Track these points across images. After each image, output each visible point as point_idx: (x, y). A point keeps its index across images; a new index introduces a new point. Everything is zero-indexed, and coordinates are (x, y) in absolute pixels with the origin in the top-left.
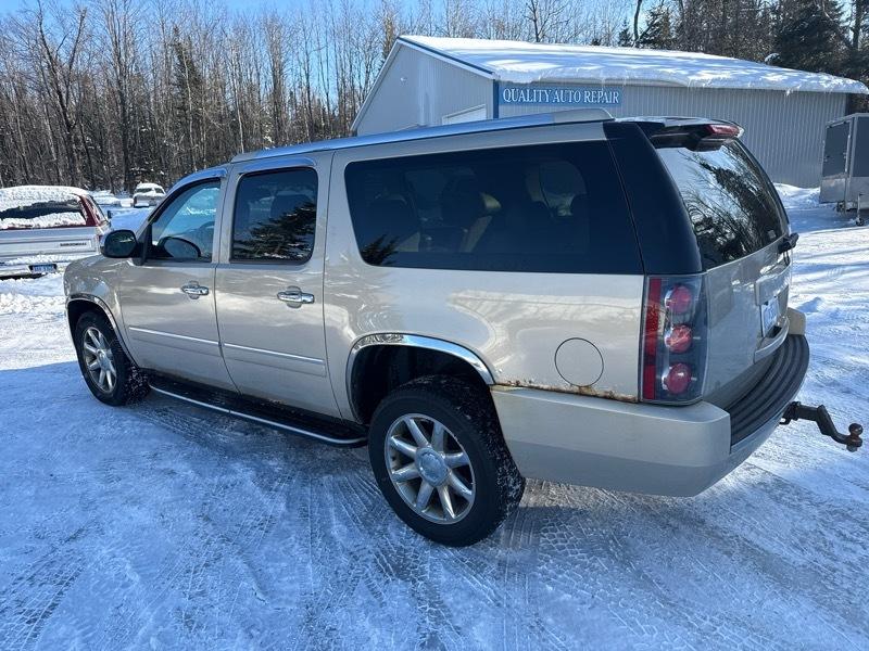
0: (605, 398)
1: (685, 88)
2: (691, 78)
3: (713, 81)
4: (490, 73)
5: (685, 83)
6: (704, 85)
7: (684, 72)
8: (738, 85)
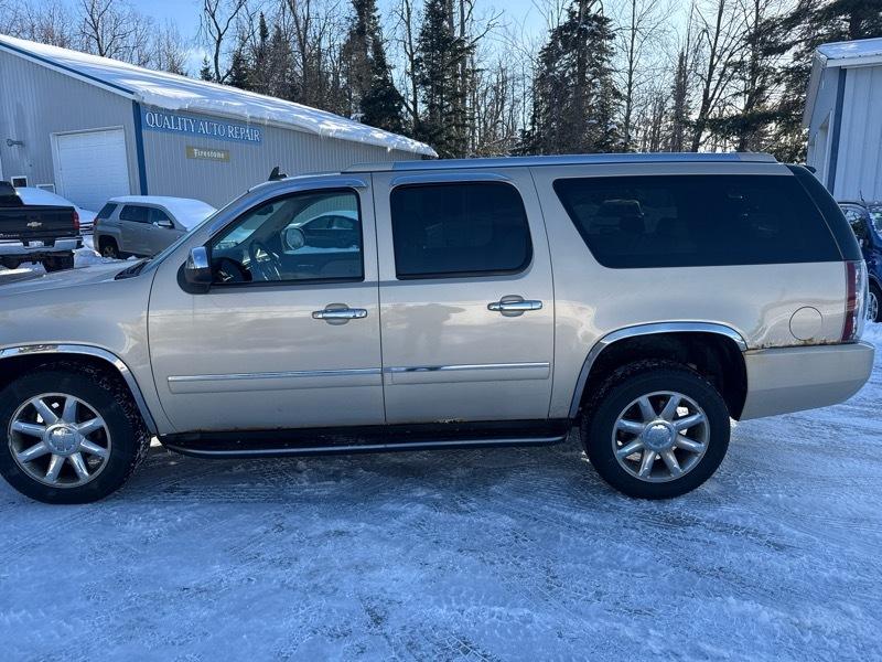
0: (821, 345)
1: (317, 135)
2: (321, 126)
3: (338, 131)
4: (132, 93)
5: (316, 130)
6: (331, 134)
7: (314, 121)
8: (355, 138)
